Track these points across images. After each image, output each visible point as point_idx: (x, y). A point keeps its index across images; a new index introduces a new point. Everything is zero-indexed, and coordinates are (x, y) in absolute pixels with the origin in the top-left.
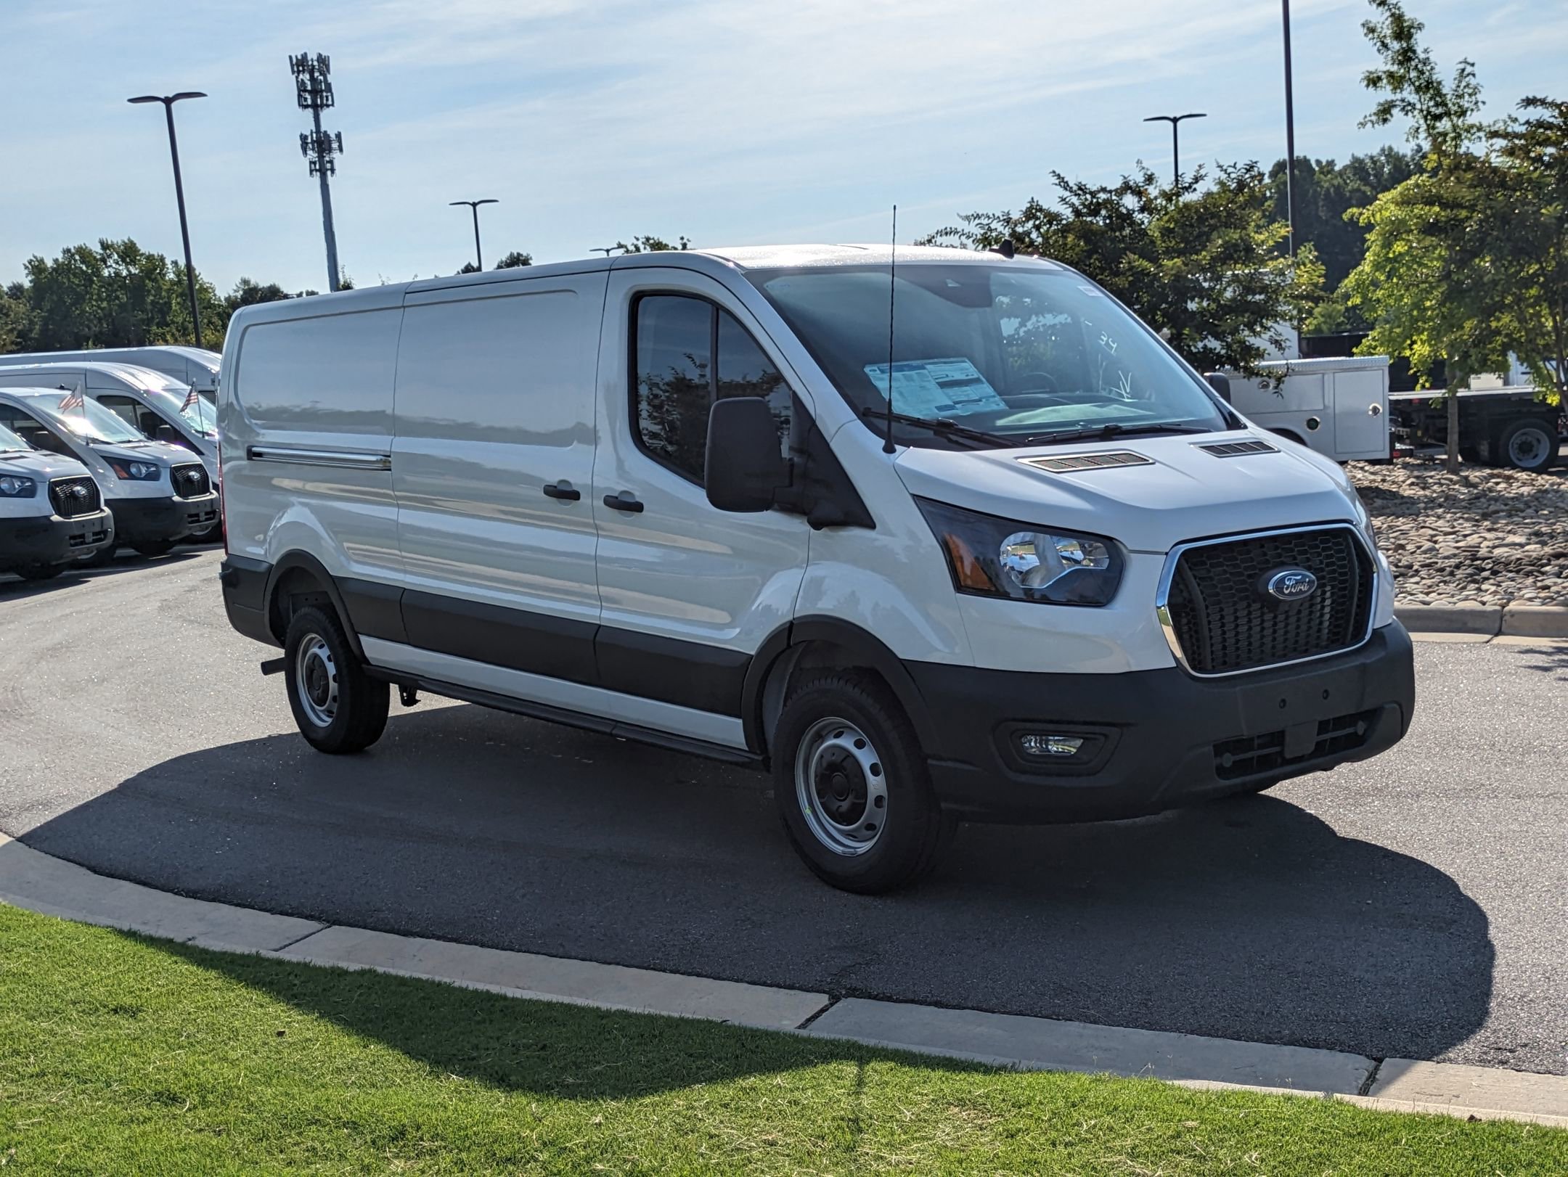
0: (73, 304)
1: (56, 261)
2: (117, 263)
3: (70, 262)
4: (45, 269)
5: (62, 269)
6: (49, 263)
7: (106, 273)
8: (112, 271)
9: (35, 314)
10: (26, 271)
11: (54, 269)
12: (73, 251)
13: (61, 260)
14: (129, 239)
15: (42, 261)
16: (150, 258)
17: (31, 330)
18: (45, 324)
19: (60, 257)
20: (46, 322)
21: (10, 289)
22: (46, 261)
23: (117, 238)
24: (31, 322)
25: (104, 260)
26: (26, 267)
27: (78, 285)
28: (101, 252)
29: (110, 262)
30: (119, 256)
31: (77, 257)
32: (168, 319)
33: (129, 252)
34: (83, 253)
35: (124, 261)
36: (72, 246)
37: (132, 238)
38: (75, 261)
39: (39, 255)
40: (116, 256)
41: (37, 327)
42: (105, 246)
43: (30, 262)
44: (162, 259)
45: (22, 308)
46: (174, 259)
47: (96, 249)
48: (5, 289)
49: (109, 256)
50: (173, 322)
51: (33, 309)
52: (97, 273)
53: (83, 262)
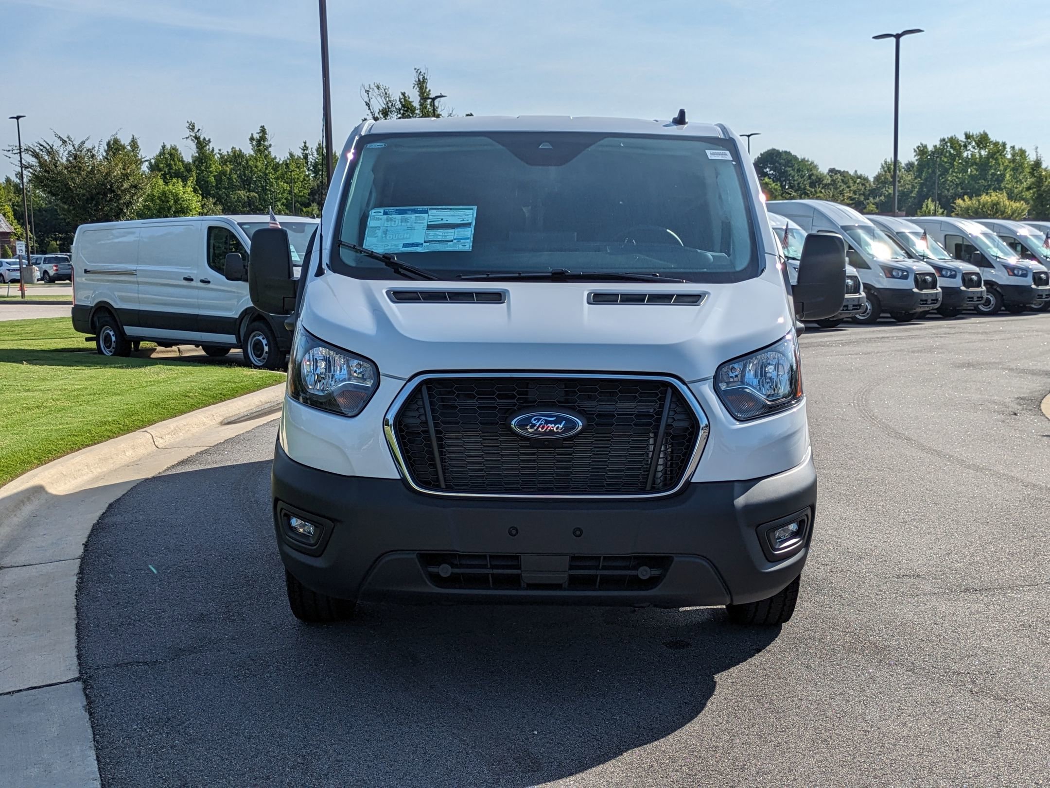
0: (940, 175)
1: (935, 146)
2: (974, 148)
3: (944, 147)
4: (927, 152)
5: (939, 152)
6: (930, 148)
7: (965, 154)
8: (970, 153)
9: (916, 181)
10: (915, 154)
11: (932, 152)
12: (946, 140)
13: (938, 146)
14: (984, 132)
15: (925, 147)
16: (996, 144)
17: (912, 192)
18: (921, 188)
19: (938, 144)
20: (922, 185)
21: (907, 165)
22: (928, 147)
23: (976, 131)
24: (913, 187)
25: (965, 146)
26: (915, 151)
27: (946, 162)
28: (965, 140)
29: (970, 147)
30: (976, 143)
31: (949, 144)
32: (1002, 185)
33: (983, 140)
34: (953, 141)
35: (978, 146)
36: (946, 136)
37: (986, 131)
38: (947, 146)
39: (924, 143)
40: (974, 143)
41: (916, 190)
42: (968, 136)
43: (918, 147)
44: (1004, 145)
45: (910, 178)
46: (1012, 145)
47: (962, 138)
48: (903, 165)
49: (969, 143)
50: (1005, 188)
51: (915, 178)
52: (959, 154)
53: (951, 147)
